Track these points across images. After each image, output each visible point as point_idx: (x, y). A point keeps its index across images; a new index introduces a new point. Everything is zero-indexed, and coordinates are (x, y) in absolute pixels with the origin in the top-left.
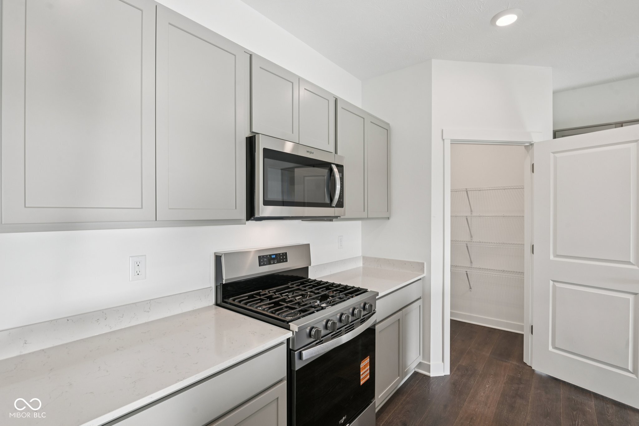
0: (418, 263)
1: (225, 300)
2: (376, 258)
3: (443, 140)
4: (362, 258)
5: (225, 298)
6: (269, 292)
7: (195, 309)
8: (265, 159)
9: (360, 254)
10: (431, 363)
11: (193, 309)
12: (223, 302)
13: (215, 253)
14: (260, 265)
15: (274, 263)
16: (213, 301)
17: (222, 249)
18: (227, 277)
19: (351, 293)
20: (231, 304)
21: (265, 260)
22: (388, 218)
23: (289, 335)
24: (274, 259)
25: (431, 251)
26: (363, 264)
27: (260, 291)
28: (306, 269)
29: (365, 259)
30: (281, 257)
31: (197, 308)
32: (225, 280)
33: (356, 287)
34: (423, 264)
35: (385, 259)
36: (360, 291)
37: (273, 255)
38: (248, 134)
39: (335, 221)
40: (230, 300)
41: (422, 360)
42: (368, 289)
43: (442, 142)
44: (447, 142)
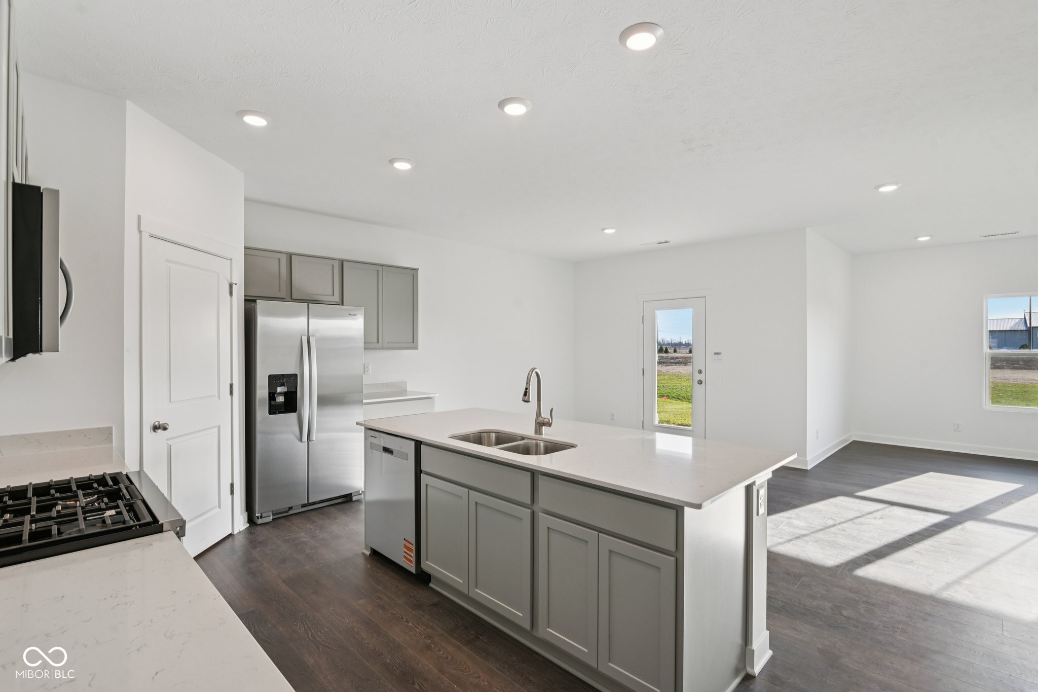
0: (99, 429)
25: (123, 406)
34: (111, 428)
43: (138, 235)
44: (145, 236)
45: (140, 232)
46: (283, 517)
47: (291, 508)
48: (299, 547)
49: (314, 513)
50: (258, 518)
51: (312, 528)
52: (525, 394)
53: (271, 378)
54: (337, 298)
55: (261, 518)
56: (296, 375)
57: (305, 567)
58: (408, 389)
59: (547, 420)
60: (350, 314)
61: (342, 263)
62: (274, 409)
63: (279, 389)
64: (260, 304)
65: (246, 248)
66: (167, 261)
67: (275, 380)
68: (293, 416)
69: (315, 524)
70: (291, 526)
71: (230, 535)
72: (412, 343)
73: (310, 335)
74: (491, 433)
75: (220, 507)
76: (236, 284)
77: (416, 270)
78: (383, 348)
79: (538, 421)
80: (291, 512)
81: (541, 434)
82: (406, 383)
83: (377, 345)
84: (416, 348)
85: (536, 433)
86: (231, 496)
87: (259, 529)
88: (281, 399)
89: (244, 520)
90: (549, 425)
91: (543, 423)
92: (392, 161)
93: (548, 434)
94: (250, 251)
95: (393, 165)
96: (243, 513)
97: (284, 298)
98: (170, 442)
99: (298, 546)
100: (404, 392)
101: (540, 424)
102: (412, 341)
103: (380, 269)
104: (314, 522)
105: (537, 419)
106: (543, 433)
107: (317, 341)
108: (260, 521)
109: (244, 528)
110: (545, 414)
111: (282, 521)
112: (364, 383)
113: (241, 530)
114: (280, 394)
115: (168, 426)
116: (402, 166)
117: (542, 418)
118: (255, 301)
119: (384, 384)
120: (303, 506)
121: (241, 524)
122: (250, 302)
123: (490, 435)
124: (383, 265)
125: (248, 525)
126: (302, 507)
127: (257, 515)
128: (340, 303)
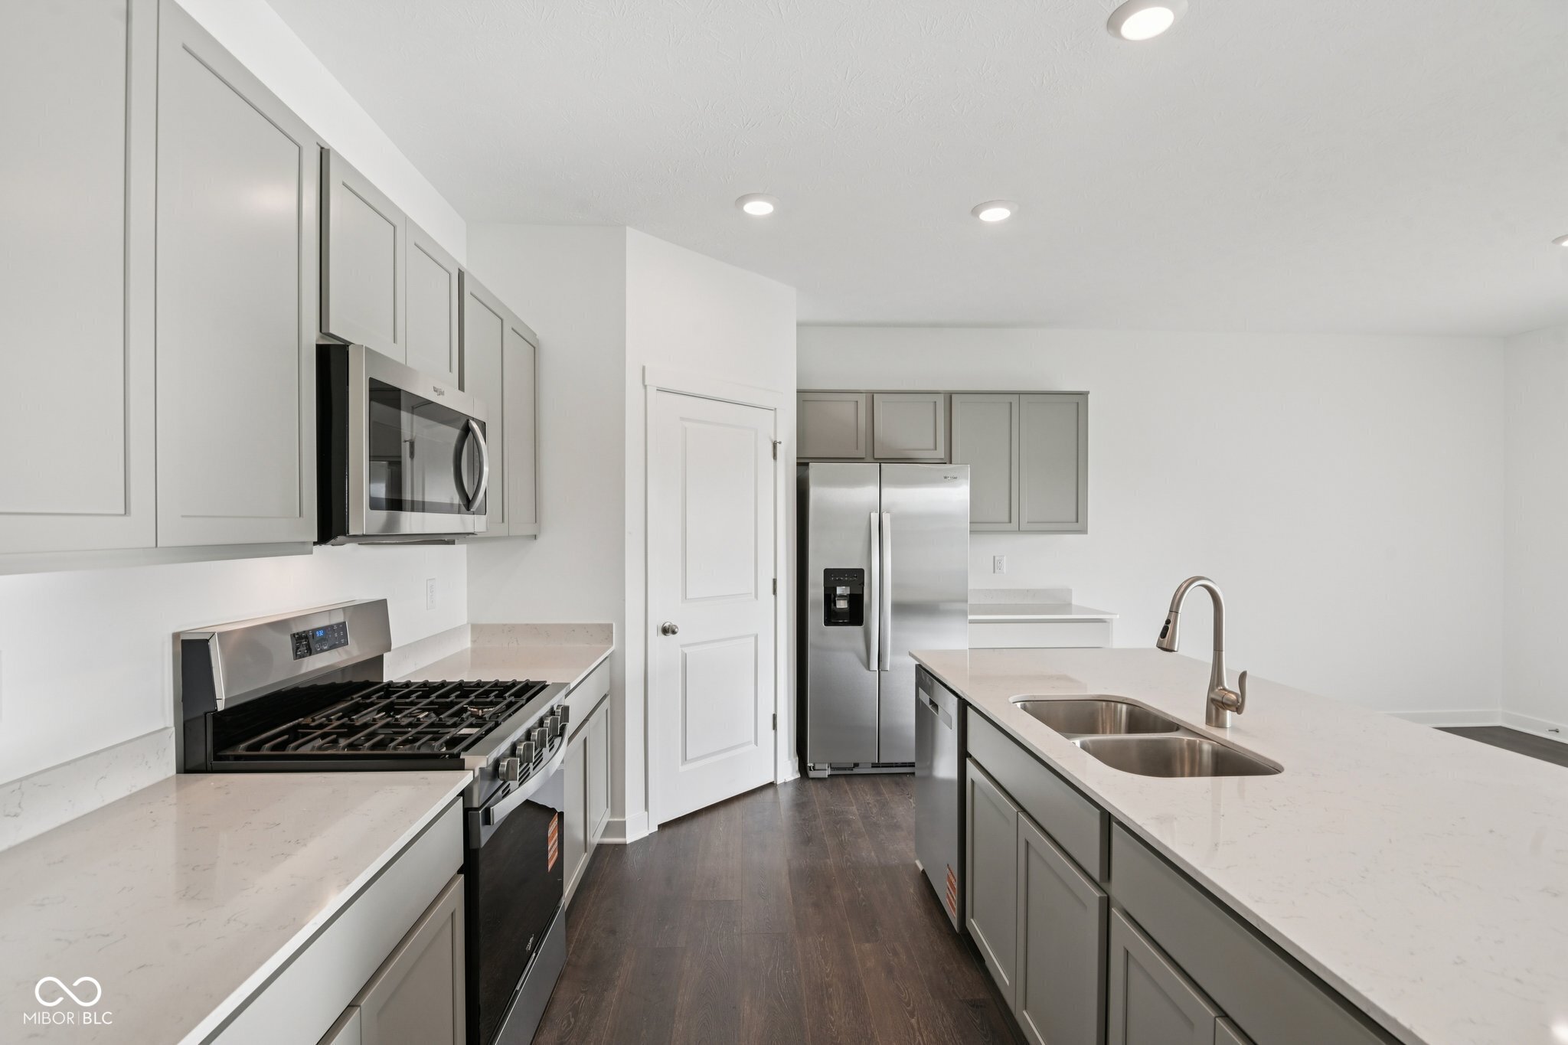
0: (600, 625)
1: (220, 754)
2: (505, 625)
4: (469, 628)
5: (224, 748)
6: (328, 717)
7: (134, 790)
9: (463, 619)
10: (626, 817)
11: (128, 793)
12: (217, 758)
13: (176, 636)
14: (296, 657)
15: (321, 650)
16: (175, 767)
17: (195, 622)
18: (229, 694)
19: (518, 694)
21: (302, 644)
22: (535, 537)
23: (465, 779)
24: (321, 639)
25: (624, 600)
26: (474, 642)
27: (300, 720)
28: (378, 662)
29: (477, 629)
30: (339, 634)
31: (139, 787)
32: (226, 700)
33: (520, 682)
34: (610, 626)
35: (527, 625)
36: (532, 687)
37: (319, 629)
38: (318, 336)
39: (459, 544)
40: (241, 750)
41: (611, 817)
42: (546, 682)
43: (643, 391)
44: (651, 391)
45: (645, 387)
46: (844, 775)
47: (856, 765)
48: (838, 827)
49: (887, 780)
50: (810, 770)
51: (872, 802)
52: (1166, 631)
53: (828, 573)
54: (941, 453)
55: (814, 770)
56: (861, 571)
57: (828, 860)
58: (1074, 602)
59: (1233, 697)
60: (945, 478)
61: (950, 396)
62: (832, 617)
63: (840, 590)
64: (814, 469)
65: (798, 392)
66: (682, 419)
67: (833, 577)
68: (857, 630)
69: (879, 798)
70: (847, 792)
71: (772, 785)
72: (1077, 523)
73: (882, 510)
74: (1119, 705)
75: (756, 743)
76: (780, 443)
77: (1084, 395)
78: (1019, 531)
79: (1213, 696)
80: (856, 771)
81: (1220, 725)
82: (1070, 591)
83: (1008, 527)
84: (1084, 531)
85: (1209, 721)
86: (773, 731)
87: (810, 784)
88: (842, 604)
89: (793, 768)
90: (1238, 708)
91: (1222, 703)
92: (976, 211)
93: (1236, 732)
94: (804, 396)
95: (978, 217)
96: (792, 757)
97: (863, 458)
98: (686, 650)
99: (838, 824)
100: (1067, 606)
101: (1219, 705)
102: (1074, 519)
103: (1015, 399)
104: (879, 793)
105: (1211, 689)
106: (1228, 725)
107: (892, 520)
108: (812, 774)
109: (793, 778)
110: (1230, 683)
111: (842, 780)
112: (970, 587)
113: (787, 780)
114: (842, 597)
115: (676, 630)
116: (995, 215)
117: (1224, 689)
118: (807, 464)
119: (1028, 591)
120: (874, 766)
121: (788, 771)
122: (802, 465)
123: (1116, 707)
124: (1019, 393)
125: (798, 776)
126: (872, 767)
127: (809, 765)
128: (947, 461)
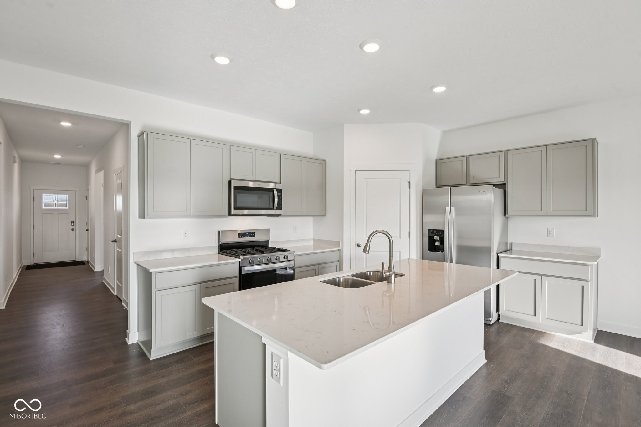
0: (335, 241)
2: (319, 239)
3: (351, 170)
4: (312, 239)
5: (222, 251)
8: (235, 190)
9: (311, 237)
12: (221, 252)
13: (218, 230)
14: (239, 237)
15: (247, 237)
16: (217, 252)
18: (222, 241)
20: (224, 253)
21: (242, 235)
22: (324, 216)
24: (247, 235)
26: (313, 243)
28: (268, 241)
29: (315, 240)
30: (252, 234)
31: (210, 253)
32: (222, 243)
37: (247, 233)
38: (229, 179)
40: (223, 251)
43: (350, 172)
44: (353, 171)
53: (430, 231)
54: (502, 179)
56: (443, 231)
61: (507, 152)
63: (435, 238)
68: (441, 254)
72: (587, 211)
73: (451, 206)
77: (595, 140)
78: (547, 215)
83: (540, 213)
84: (594, 216)
88: (437, 243)
97: (465, 184)
102: (585, 209)
103: (545, 148)
107: (456, 210)
115: (360, 245)
128: (506, 182)
